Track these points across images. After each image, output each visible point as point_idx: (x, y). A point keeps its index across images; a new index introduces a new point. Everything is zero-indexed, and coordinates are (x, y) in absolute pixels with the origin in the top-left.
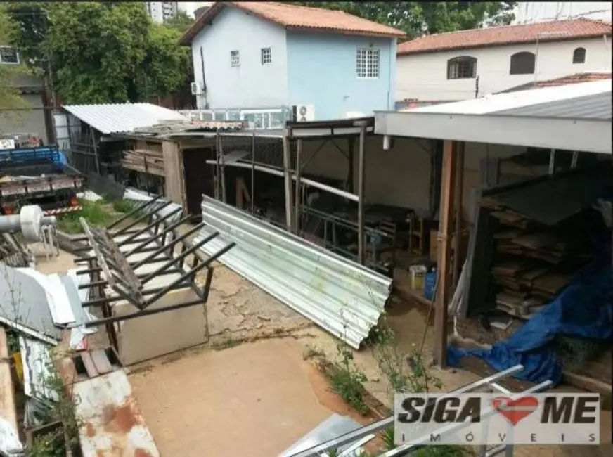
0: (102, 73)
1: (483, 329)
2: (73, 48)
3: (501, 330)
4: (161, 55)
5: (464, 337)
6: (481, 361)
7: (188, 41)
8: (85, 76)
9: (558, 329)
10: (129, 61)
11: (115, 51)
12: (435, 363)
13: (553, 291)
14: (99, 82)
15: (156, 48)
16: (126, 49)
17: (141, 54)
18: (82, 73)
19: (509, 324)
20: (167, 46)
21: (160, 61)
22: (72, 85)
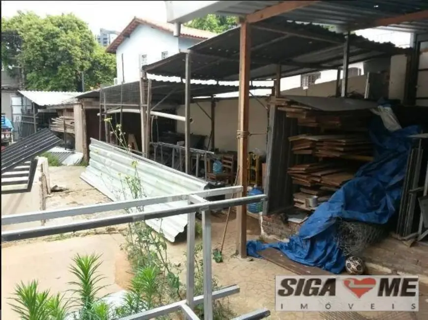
0: (58, 76)
1: (283, 225)
2: (38, 58)
3: (297, 224)
4: (102, 66)
5: (269, 234)
6: (278, 252)
7: (113, 50)
8: (46, 78)
9: (339, 213)
10: (78, 68)
11: (68, 61)
12: (237, 254)
13: (338, 184)
14: (56, 83)
15: (98, 61)
16: (76, 60)
17: (87, 65)
18: (44, 76)
19: (305, 219)
20: (106, 60)
21: (101, 71)
22: (37, 84)
